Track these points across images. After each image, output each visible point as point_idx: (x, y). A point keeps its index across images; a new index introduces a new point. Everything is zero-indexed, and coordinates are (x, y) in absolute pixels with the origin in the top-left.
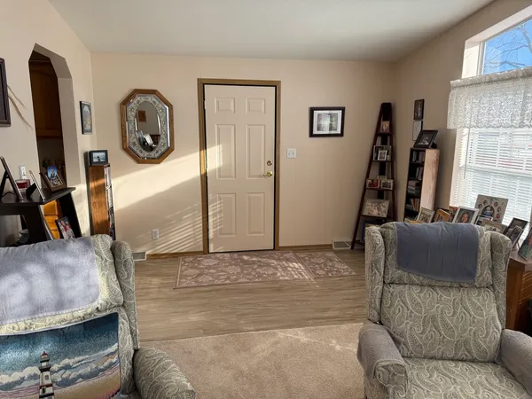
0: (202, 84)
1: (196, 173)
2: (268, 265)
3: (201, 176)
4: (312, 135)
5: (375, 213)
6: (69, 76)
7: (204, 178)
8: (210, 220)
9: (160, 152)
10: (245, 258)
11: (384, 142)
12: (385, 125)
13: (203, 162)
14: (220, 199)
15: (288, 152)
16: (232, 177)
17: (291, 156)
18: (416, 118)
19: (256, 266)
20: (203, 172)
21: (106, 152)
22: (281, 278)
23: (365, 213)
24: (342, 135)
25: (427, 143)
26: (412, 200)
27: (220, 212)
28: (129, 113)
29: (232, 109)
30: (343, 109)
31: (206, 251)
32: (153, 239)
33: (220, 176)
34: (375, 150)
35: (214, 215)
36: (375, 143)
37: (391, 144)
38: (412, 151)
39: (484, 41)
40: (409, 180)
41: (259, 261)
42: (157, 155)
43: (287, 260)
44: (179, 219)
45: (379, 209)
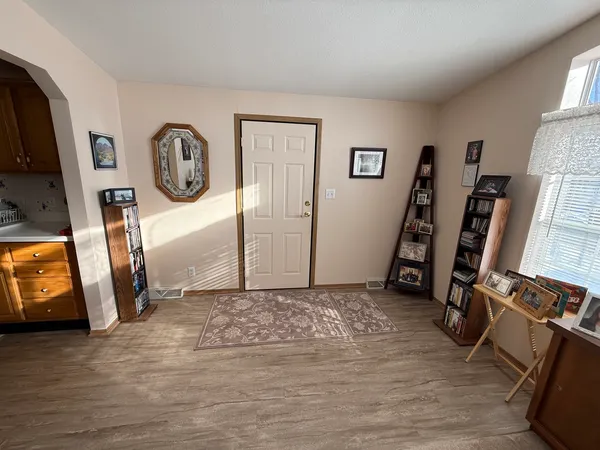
0: (239, 120)
1: (232, 213)
2: (303, 311)
3: (238, 215)
4: (352, 176)
5: (411, 256)
6: (62, 97)
7: (241, 217)
8: (247, 259)
9: (195, 190)
10: (280, 299)
11: (423, 185)
12: (426, 169)
13: (239, 201)
14: (256, 238)
15: (327, 192)
16: (268, 216)
17: (330, 197)
18: (468, 162)
19: (290, 313)
20: (239, 212)
21: (133, 190)
22: (317, 335)
23: (401, 256)
24: (381, 177)
25: (494, 191)
26: (466, 254)
27: (256, 251)
28: (162, 150)
29: (271, 147)
30: (385, 151)
31: (242, 289)
32: (189, 276)
33: (256, 216)
34: (413, 194)
35: (251, 254)
36: (414, 186)
37: (432, 188)
38: (469, 198)
39: (596, 61)
40: (463, 230)
41: (294, 305)
42: (191, 194)
43: (324, 304)
44: (215, 258)
45: (416, 253)
